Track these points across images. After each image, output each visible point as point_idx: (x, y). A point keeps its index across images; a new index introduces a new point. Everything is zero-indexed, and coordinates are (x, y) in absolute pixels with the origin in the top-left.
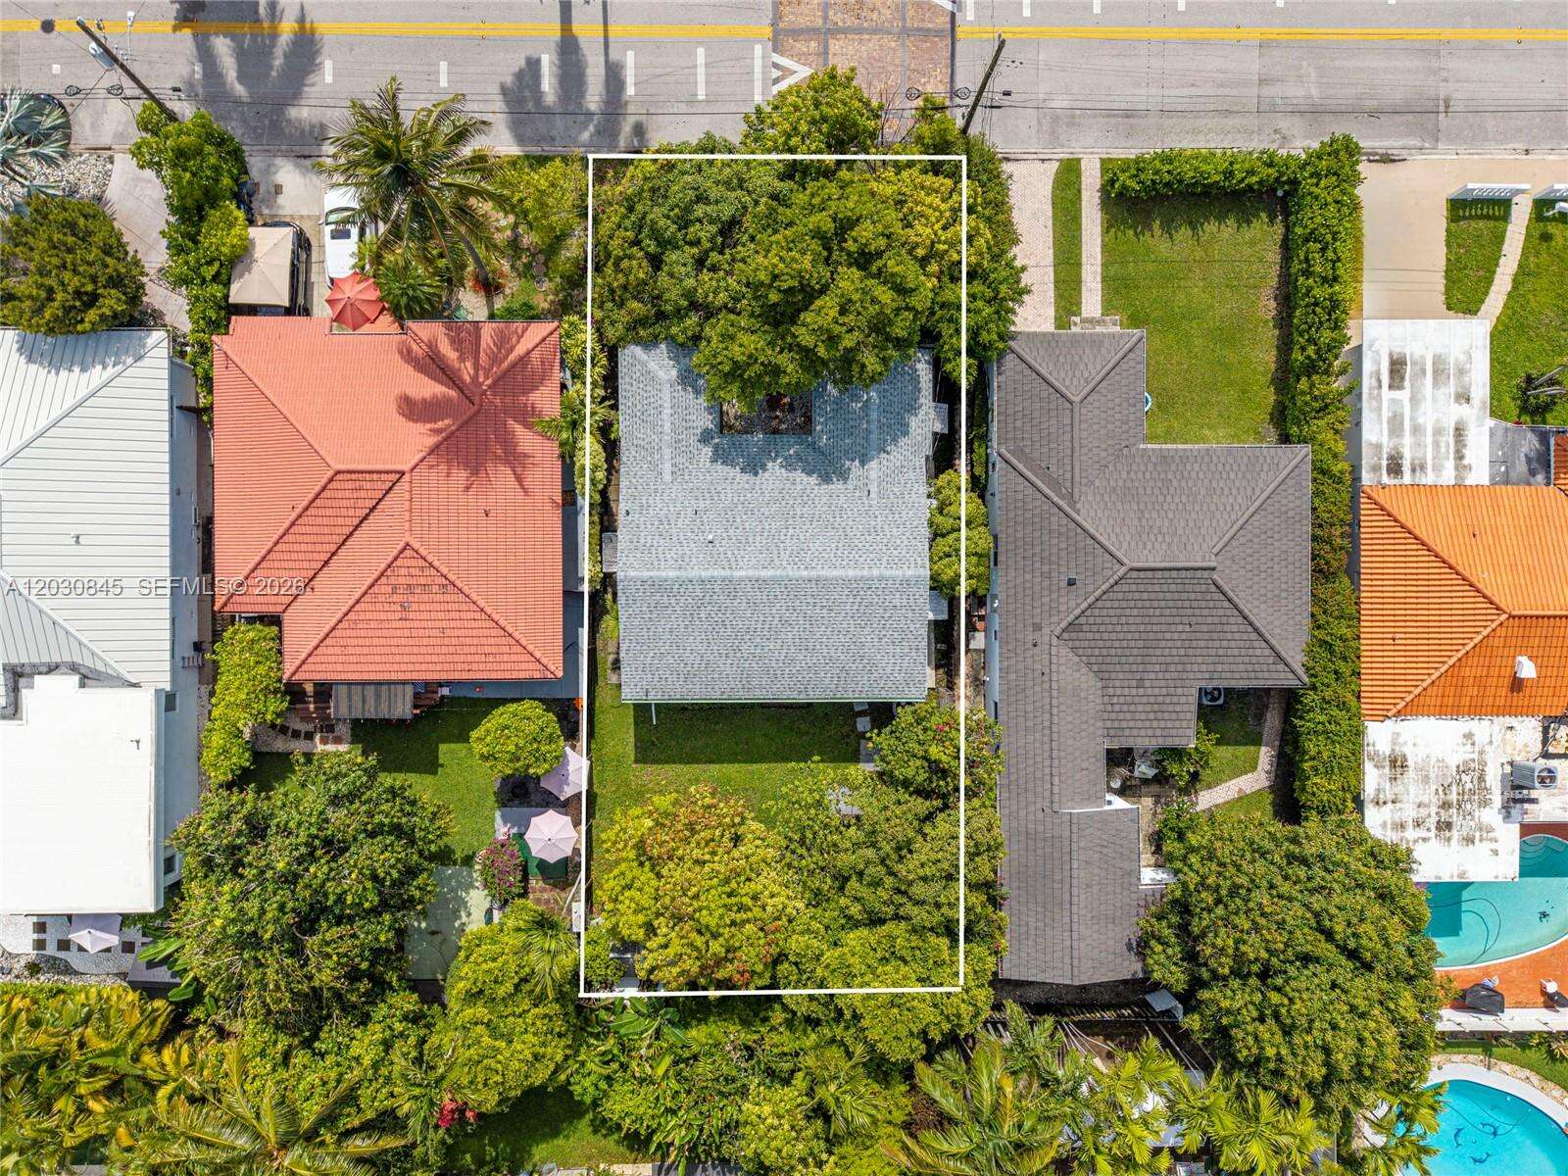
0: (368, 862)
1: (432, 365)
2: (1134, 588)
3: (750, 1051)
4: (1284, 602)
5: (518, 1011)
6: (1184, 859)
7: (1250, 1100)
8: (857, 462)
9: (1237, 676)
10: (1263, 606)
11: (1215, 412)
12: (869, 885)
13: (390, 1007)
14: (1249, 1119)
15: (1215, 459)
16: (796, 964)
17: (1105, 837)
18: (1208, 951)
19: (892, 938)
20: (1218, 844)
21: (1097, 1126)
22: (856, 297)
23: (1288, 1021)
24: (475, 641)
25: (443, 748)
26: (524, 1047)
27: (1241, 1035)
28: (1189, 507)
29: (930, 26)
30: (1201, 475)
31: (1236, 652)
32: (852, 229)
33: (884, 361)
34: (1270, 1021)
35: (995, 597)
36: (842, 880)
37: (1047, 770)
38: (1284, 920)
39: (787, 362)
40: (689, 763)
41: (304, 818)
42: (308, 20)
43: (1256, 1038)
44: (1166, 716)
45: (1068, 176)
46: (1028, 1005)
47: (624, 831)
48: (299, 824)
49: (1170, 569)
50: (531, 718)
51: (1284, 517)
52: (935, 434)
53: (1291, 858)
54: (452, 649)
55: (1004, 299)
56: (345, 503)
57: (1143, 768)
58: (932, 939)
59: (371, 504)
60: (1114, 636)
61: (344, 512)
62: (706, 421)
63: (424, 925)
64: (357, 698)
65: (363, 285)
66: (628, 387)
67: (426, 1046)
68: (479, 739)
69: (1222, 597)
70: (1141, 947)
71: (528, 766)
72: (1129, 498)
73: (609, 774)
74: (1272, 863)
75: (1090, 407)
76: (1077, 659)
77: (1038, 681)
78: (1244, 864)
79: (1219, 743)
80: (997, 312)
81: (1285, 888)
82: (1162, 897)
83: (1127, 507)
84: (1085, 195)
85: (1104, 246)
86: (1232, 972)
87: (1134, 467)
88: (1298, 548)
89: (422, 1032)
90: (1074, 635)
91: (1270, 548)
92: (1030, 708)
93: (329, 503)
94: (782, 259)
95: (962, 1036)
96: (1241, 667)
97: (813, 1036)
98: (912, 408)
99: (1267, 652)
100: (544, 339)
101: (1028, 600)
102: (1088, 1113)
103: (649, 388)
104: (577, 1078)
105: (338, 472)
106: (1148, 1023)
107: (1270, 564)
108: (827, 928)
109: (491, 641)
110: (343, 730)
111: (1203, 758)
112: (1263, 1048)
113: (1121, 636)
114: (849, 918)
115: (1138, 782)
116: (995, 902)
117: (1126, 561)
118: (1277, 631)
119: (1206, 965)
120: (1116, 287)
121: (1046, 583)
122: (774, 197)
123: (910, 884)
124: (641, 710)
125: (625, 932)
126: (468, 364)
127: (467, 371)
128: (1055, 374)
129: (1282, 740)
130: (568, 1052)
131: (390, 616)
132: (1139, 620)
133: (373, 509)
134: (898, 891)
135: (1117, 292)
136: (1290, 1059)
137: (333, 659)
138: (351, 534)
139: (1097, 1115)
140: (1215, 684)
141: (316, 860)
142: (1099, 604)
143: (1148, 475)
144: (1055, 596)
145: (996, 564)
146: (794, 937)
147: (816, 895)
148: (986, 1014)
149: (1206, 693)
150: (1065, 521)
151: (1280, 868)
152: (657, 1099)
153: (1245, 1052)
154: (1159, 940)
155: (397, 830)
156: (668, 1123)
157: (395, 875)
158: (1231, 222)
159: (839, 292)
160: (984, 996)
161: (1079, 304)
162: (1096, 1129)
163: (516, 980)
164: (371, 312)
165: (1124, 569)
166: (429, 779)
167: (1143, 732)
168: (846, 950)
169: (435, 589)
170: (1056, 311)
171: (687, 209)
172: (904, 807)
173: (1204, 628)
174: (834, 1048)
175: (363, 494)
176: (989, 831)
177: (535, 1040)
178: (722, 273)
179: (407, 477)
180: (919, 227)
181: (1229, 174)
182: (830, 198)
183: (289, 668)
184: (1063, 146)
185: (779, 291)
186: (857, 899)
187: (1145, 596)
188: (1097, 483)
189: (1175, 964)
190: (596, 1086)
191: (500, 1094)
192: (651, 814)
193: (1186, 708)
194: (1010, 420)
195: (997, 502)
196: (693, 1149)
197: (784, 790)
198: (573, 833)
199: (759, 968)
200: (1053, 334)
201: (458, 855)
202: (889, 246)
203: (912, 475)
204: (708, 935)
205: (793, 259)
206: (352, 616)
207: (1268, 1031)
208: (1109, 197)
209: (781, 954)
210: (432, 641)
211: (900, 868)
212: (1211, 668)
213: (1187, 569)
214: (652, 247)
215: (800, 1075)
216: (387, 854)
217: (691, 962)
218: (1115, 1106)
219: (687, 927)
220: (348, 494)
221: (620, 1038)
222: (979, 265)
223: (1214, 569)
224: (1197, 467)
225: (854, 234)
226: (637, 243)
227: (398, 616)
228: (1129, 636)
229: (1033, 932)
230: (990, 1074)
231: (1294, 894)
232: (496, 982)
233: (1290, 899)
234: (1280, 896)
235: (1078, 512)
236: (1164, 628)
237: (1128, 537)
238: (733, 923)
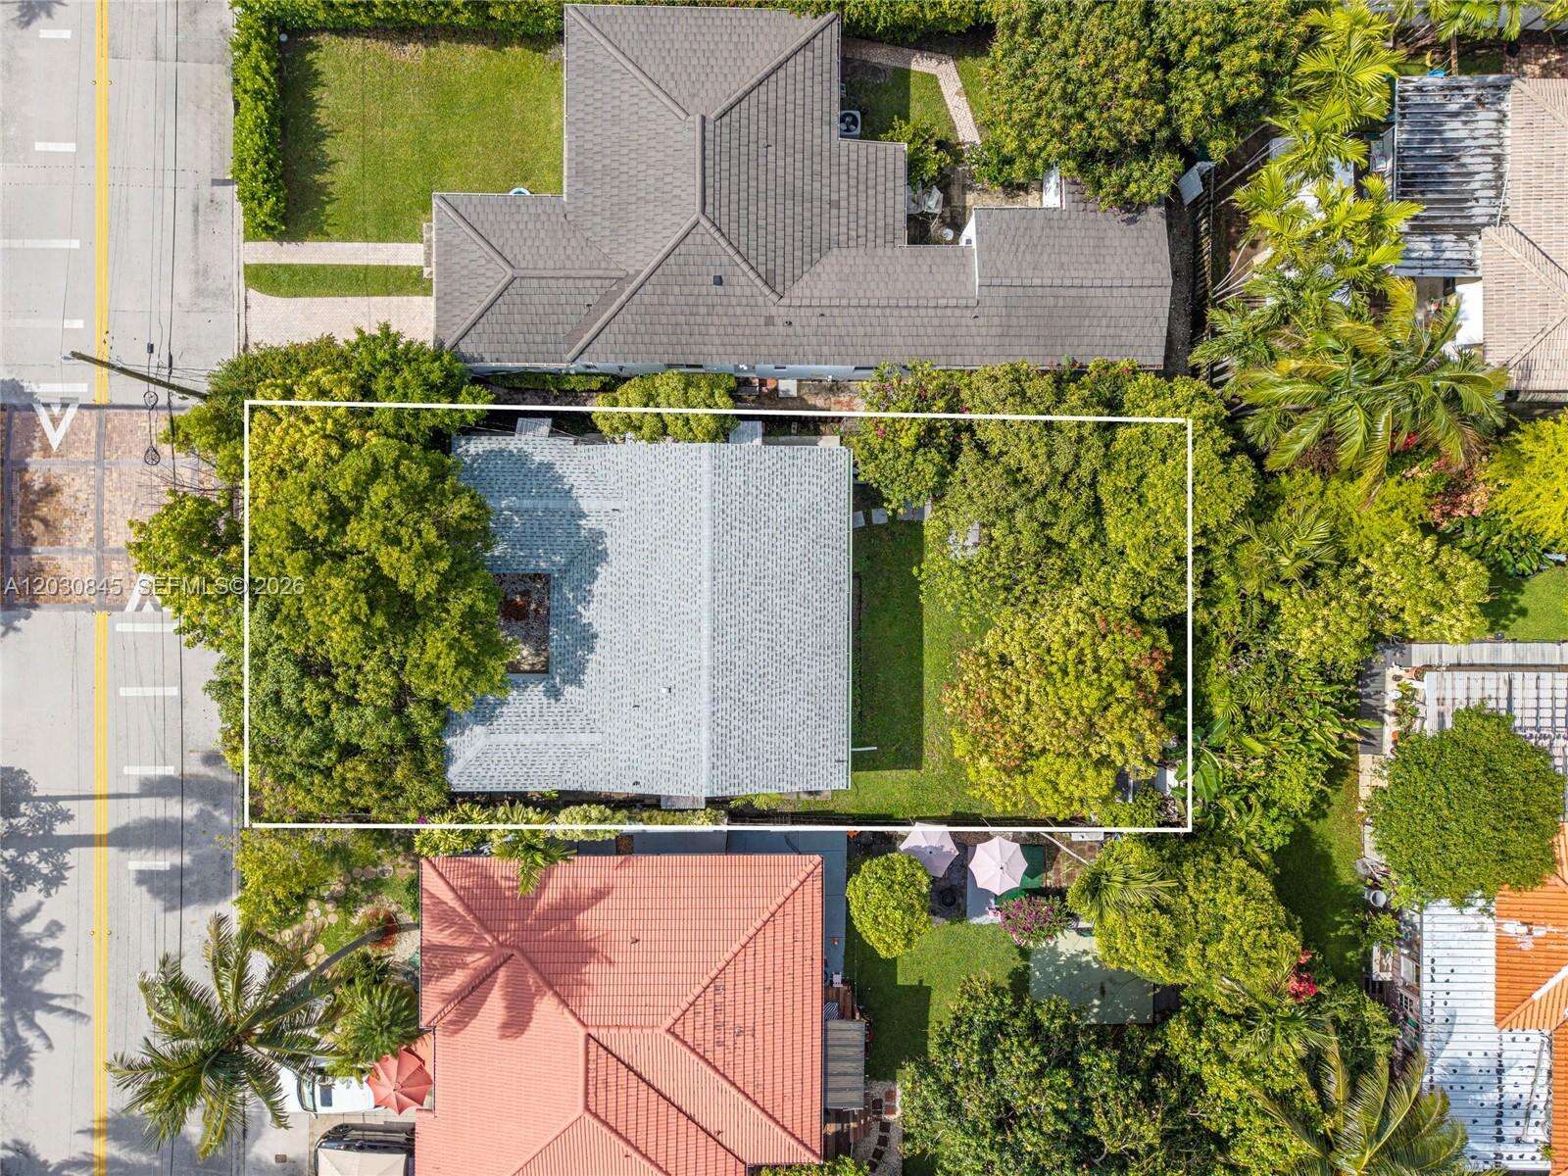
0: (1021, 1080)
1: (468, 1000)
2: (724, 210)
3: (1241, 647)
4: (744, 39)
5: (1190, 910)
6: (1033, 157)
7: (1309, 83)
8: (583, 522)
9: (826, 95)
10: (748, 62)
11: (531, 115)
12: (1056, 515)
13: (1184, 1051)
14: (1330, 85)
15: (580, 115)
16: (1143, 598)
17: (1007, 247)
18: (1137, 129)
19: (1116, 491)
20: (1016, 117)
21: (1334, 261)
22: (379, 527)
23: (1220, 36)
24: (779, 953)
25: (900, 981)
26: (1229, 903)
27: (1234, 93)
28: (634, 145)
29: (93, 434)
30: (598, 131)
31: (800, 94)
32: (304, 531)
33: (457, 493)
34: (1219, 58)
35: (736, 368)
36: (1050, 546)
37: (931, 312)
38: (1105, 40)
39: (458, 604)
40: (922, 709)
41: (972, 1152)
42: (89, 1125)
43: (1238, 74)
44: (872, 175)
45: (263, 278)
46: (1193, 335)
47: (991, 787)
48: (979, 1158)
49: (704, 168)
50: (865, 891)
51: (646, 37)
52: (552, 433)
53: (1033, 32)
54: (788, 979)
55: (393, 356)
56: (622, 1099)
57: (932, 203)
58: (1118, 446)
59: (623, 1070)
60: (780, 234)
61: (632, 1100)
62: (535, 694)
63: (1096, 1002)
64: (843, 1082)
65: (381, 1073)
66: (495, 781)
67: (1227, 1010)
68: (888, 950)
69: (737, 108)
70: (1132, 208)
71: (919, 894)
72: (622, 214)
73: (931, 798)
74: (1037, 54)
75: (519, 257)
76: (806, 277)
77: (830, 321)
78: (1038, 86)
79: (906, 118)
80: (409, 362)
81: (1067, 38)
82: (1075, 183)
83: (633, 217)
84: (285, 260)
85: (344, 240)
86: (1162, 102)
87: (589, 207)
88: (682, 21)
89: (1212, 1014)
90: (779, 279)
91: (682, 54)
92: (861, 331)
93: (622, 1116)
94: (336, 612)
95: (1227, 413)
96: (818, 88)
97: (1224, 578)
98: (521, 459)
99: (799, 58)
100: (441, 875)
101: (739, 331)
102: (1319, 271)
103: (495, 759)
104: (1266, 841)
105: (587, 1108)
106: (1215, 202)
107: (699, 54)
108: (1104, 563)
109: (779, 935)
110: (879, 1089)
111: (921, 135)
112: (1251, 67)
113: (780, 225)
114: (1093, 538)
115: (948, 210)
116: (1078, 373)
117: (694, 218)
118: (776, 46)
119: (1153, 133)
120: (393, 225)
121: (720, 310)
122: (272, 618)
123: (1055, 470)
124: (859, 763)
125: (1105, 791)
126: (469, 959)
127: (477, 960)
128: (481, 297)
129: (902, 45)
130: (1236, 850)
131: (750, 1047)
132: (762, 205)
133: (629, 1068)
134: (1063, 484)
135: (395, 226)
136: (1262, 35)
137: (797, 1109)
138: (657, 1091)
139: (1323, 261)
140: (836, 119)
141: (1019, 1143)
142: (743, 250)
143: (598, 192)
144: (734, 301)
145: (701, 367)
146: (1113, 599)
147: (1068, 573)
148: (1202, 384)
149: (848, 130)
150: (648, 288)
151: (1044, 44)
152: (1288, 752)
153: (1254, 88)
154: (1123, 187)
155: (987, 1045)
156: (1315, 741)
157: (1035, 1051)
158: (316, 93)
159: (374, 546)
160: (1183, 388)
161: (409, 269)
162: (1338, 262)
163: (1156, 912)
164: (412, 1064)
165: (703, 221)
166: (935, 996)
167: (890, 203)
168: (1129, 543)
169: (719, 999)
170: (417, 294)
171: (288, 716)
172: (970, 476)
173: (772, 130)
174: (1238, 555)
175: (612, 1080)
176: (997, 380)
177: (1223, 891)
178: (359, 678)
179: (593, 1031)
180: (306, 452)
181: (258, 95)
182: (271, 556)
183: (807, 1158)
184: (230, 285)
185: (373, 614)
186: (1072, 530)
187: (734, 197)
188: (606, 250)
189: (1151, 168)
190: (1274, 820)
191: (1282, 930)
192: (973, 758)
193: (863, 153)
194: (534, 348)
195: (630, 365)
196: (1347, 712)
197: (949, 608)
198: (995, 841)
199: (1147, 640)
200: (438, 299)
201: (1019, 963)
202: (324, 488)
203: (595, 461)
204: (1111, 699)
205: (335, 599)
206: (749, 1090)
207: (1231, 60)
208: (287, 232)
209: (1134, 617)
210: (779, 1000)
211: (1039, 481)
212: (817, 123)
213: (704, 149)
214: (331, 755)
215: (1267, 595)
216: (1013, 1059)
217: (1139, 718)
218: (1311, 240)
219: (1101, 723)
220: (612, 1096)
221: (1221, 792)
222: (353, 384)
223: (704, 119)
224: (589, 136)
225: (308, 528)
226: (327, 773)
227: (750, 1039)
228: (780, 216)
229: (1111, 331)
230: (1274, 384)
231: (1073, 27)
232: (1157, 935)
233: (1080, 33)
234: (1076, 44)
235: (638, 273)
236: (771, 176)
237: (667, 216)
238: (1097, 670)
